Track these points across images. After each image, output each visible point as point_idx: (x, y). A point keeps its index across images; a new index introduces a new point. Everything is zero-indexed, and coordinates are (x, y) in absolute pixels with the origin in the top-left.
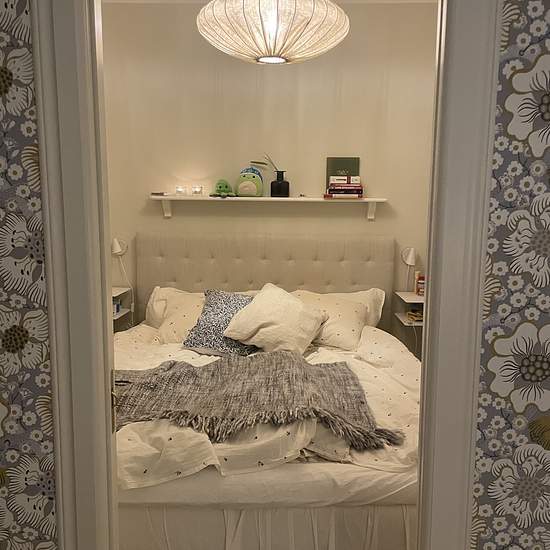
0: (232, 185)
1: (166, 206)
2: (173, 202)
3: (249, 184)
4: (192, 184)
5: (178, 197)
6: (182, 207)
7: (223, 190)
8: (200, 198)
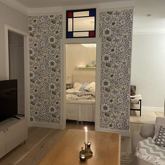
0: (89, 65)
1: (78, 69)
2: (79, 68)
3: (92, 65)
4: (82, 65)
5: (80, 67)
6: (80, 69)
7: (87, 66)
8: (83, 67)
